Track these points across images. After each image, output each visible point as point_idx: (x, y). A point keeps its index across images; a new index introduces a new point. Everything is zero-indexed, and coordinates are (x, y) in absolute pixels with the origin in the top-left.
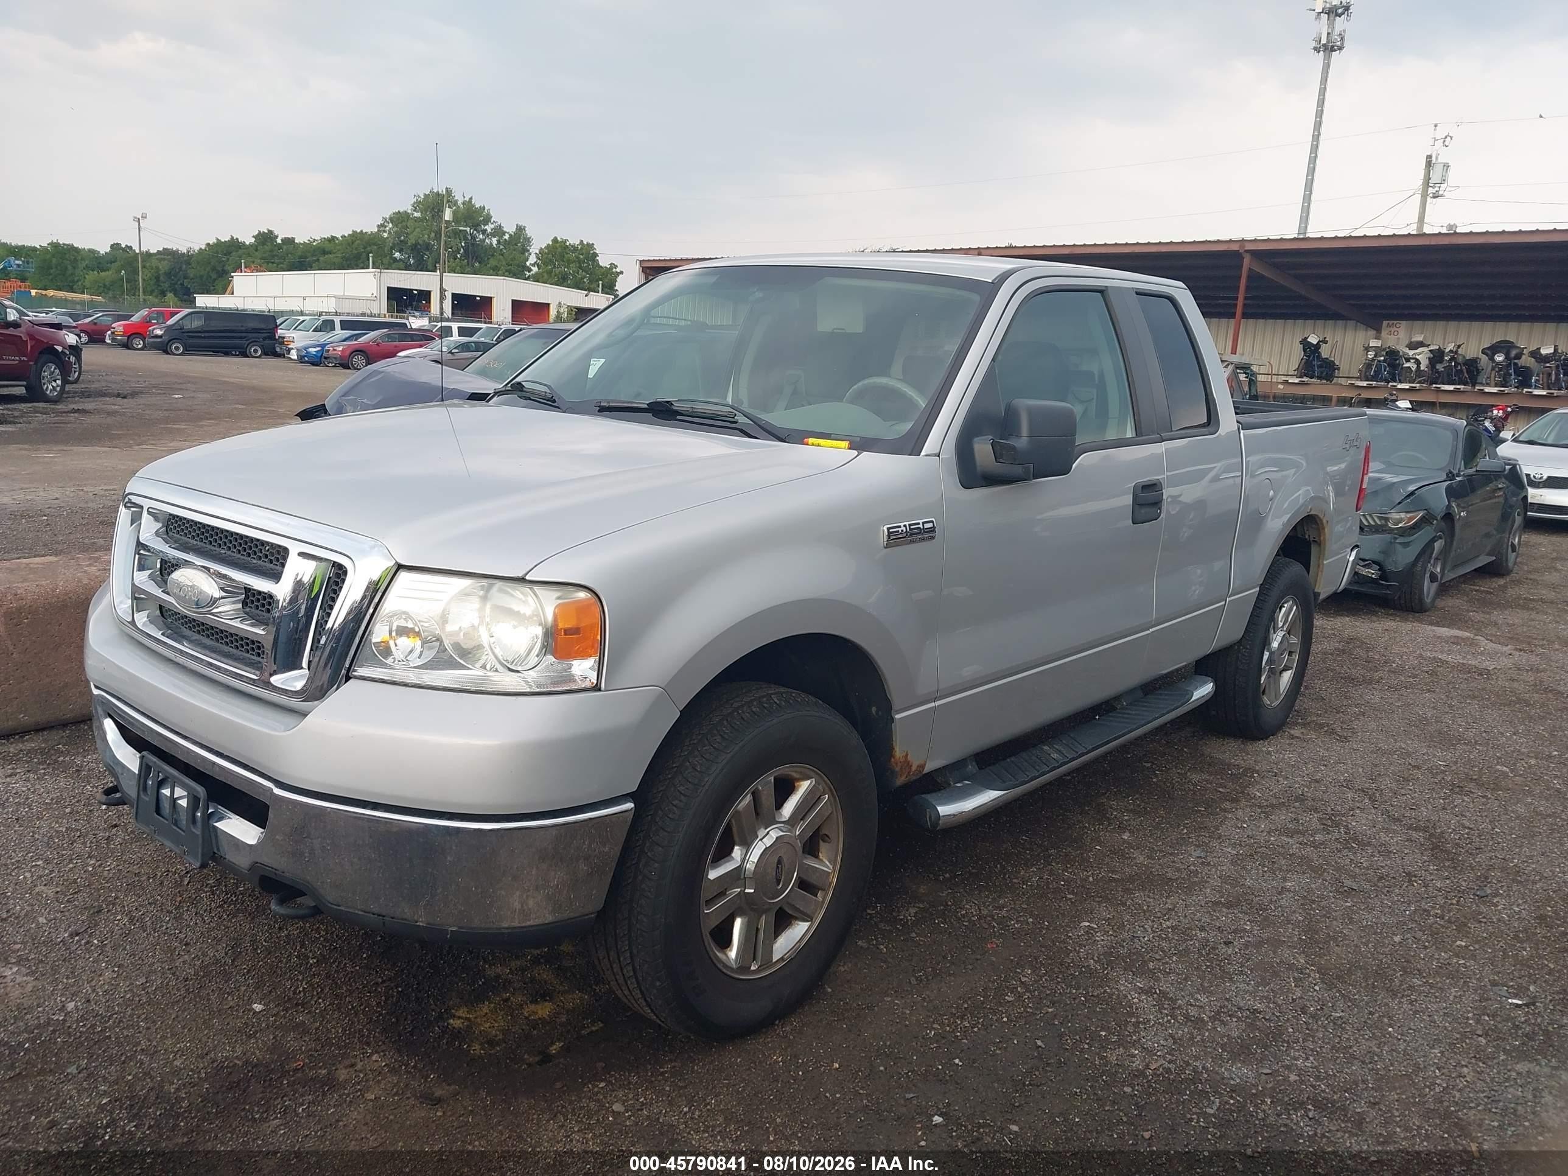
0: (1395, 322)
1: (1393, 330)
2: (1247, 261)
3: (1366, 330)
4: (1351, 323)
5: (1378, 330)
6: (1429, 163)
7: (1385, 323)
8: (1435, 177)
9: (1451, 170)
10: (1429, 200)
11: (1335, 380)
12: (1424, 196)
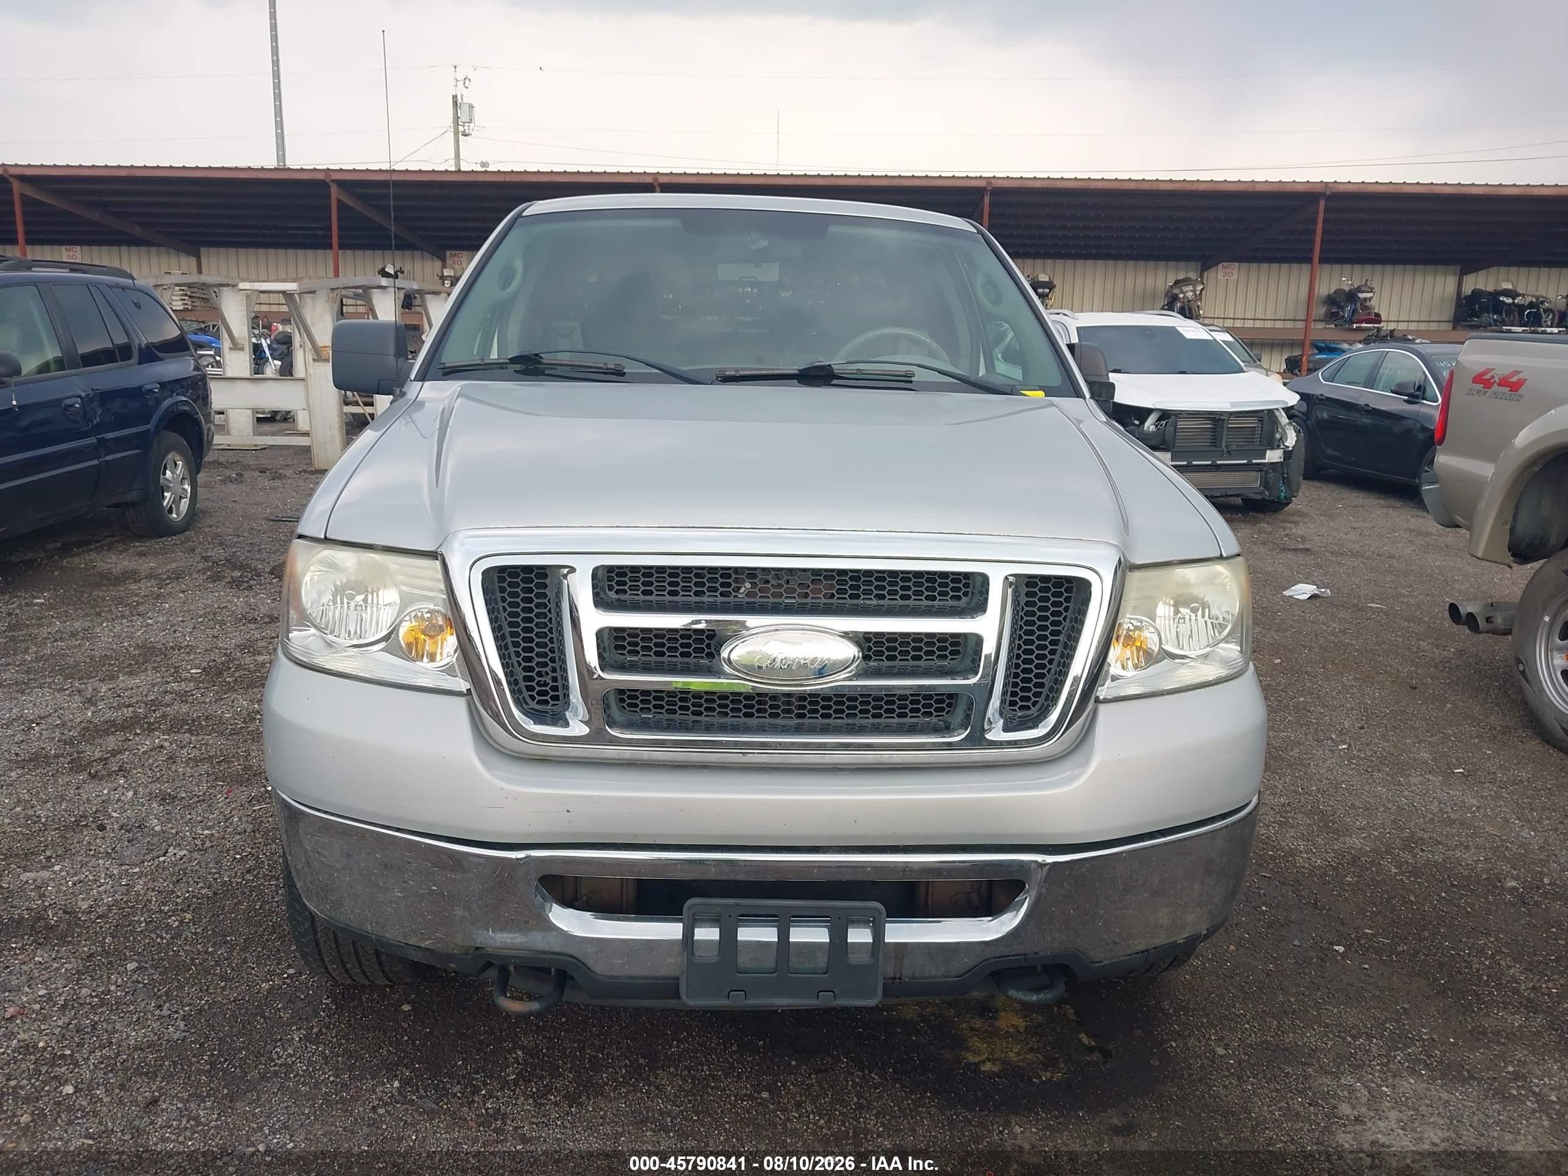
0: (457, 252)
1: (456, 259)
2: (334, 191)
3: (433, 259)
4: (417, 253)
5: (443, 260)
6: (455, 103)
7: (448, 253)
8: (463, 116)
9: (476, 111)
10: (461, 138)
11: (413, 308)
12: (456, 133)
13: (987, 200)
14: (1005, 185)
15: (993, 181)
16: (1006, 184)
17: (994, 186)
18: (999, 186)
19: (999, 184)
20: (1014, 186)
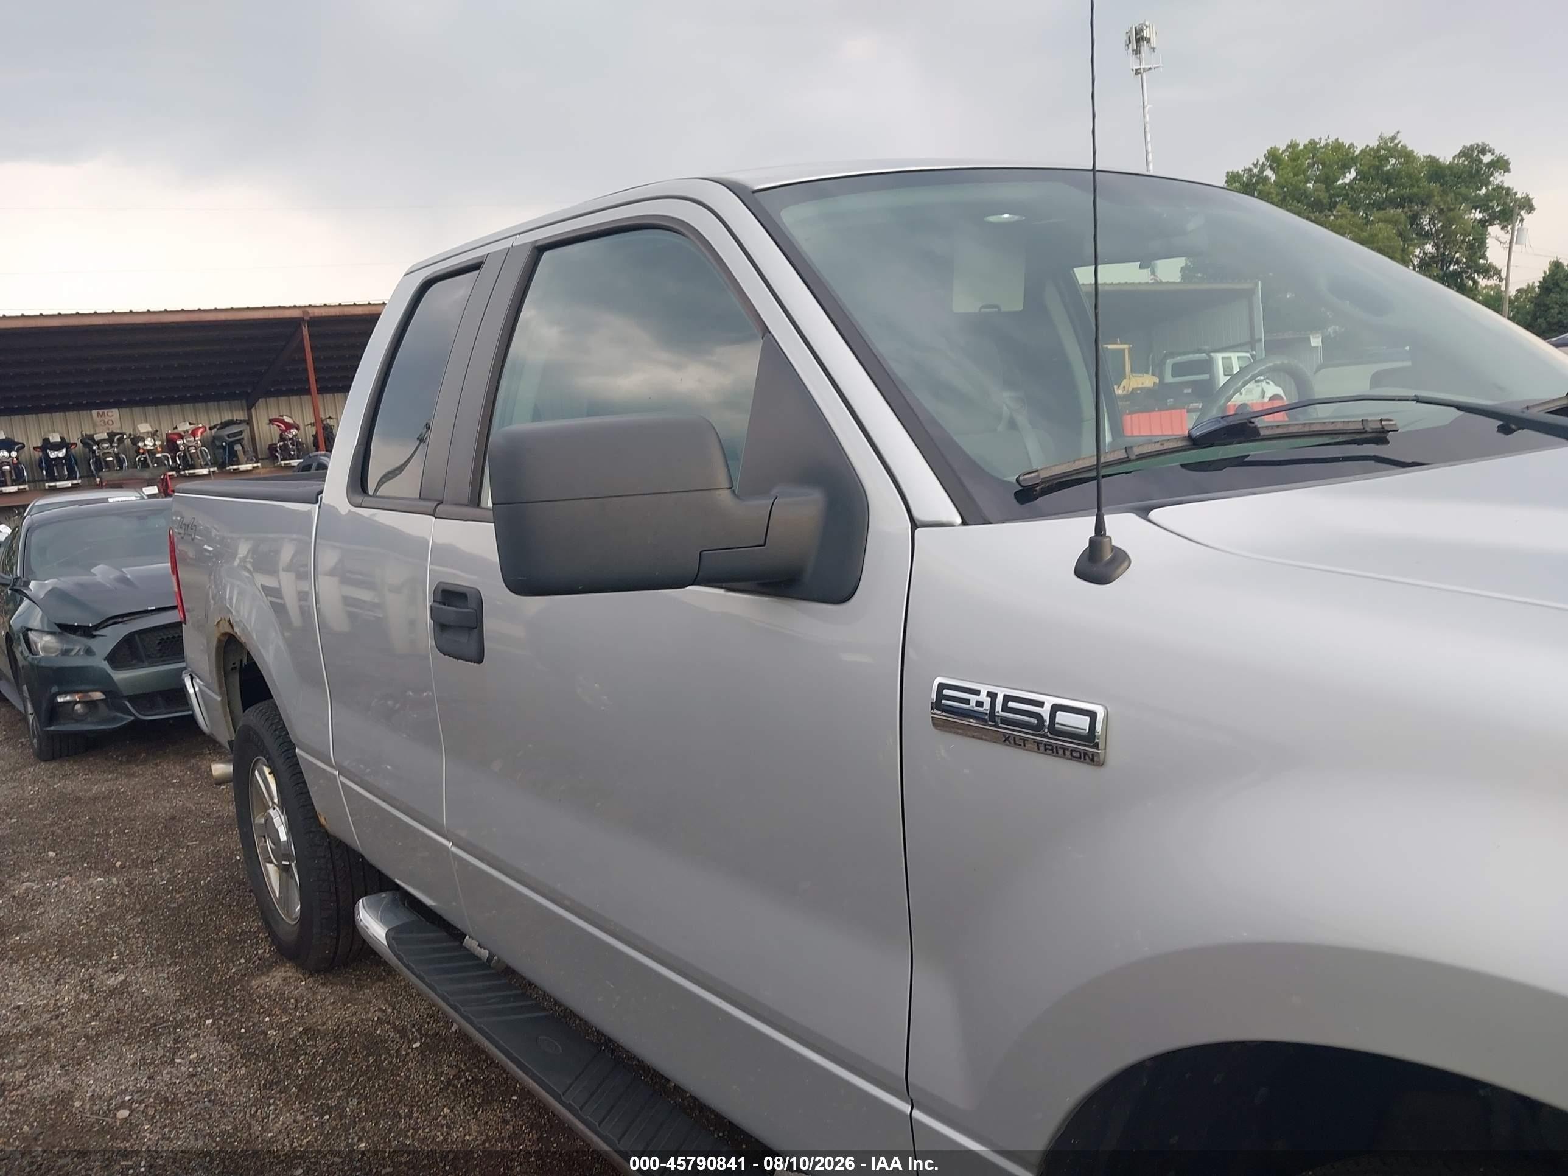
13: (305, 331)
14: (324, 314)
15: (310, 310)
16: (324, 312)
17: (311, 315)
18: (316, 315)
19: (317, 312)
20: (333, 314)
